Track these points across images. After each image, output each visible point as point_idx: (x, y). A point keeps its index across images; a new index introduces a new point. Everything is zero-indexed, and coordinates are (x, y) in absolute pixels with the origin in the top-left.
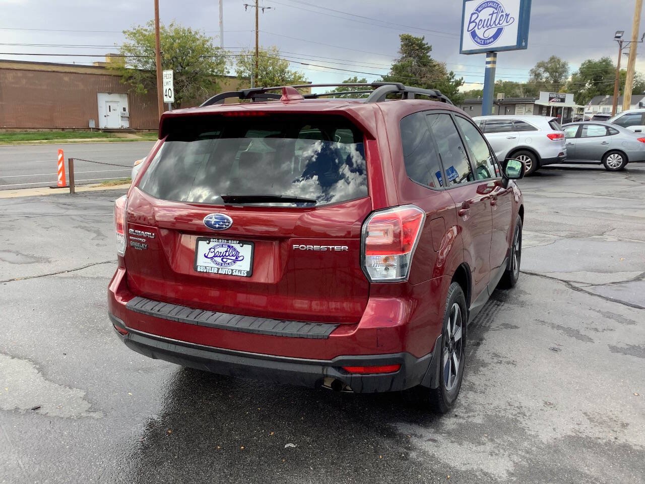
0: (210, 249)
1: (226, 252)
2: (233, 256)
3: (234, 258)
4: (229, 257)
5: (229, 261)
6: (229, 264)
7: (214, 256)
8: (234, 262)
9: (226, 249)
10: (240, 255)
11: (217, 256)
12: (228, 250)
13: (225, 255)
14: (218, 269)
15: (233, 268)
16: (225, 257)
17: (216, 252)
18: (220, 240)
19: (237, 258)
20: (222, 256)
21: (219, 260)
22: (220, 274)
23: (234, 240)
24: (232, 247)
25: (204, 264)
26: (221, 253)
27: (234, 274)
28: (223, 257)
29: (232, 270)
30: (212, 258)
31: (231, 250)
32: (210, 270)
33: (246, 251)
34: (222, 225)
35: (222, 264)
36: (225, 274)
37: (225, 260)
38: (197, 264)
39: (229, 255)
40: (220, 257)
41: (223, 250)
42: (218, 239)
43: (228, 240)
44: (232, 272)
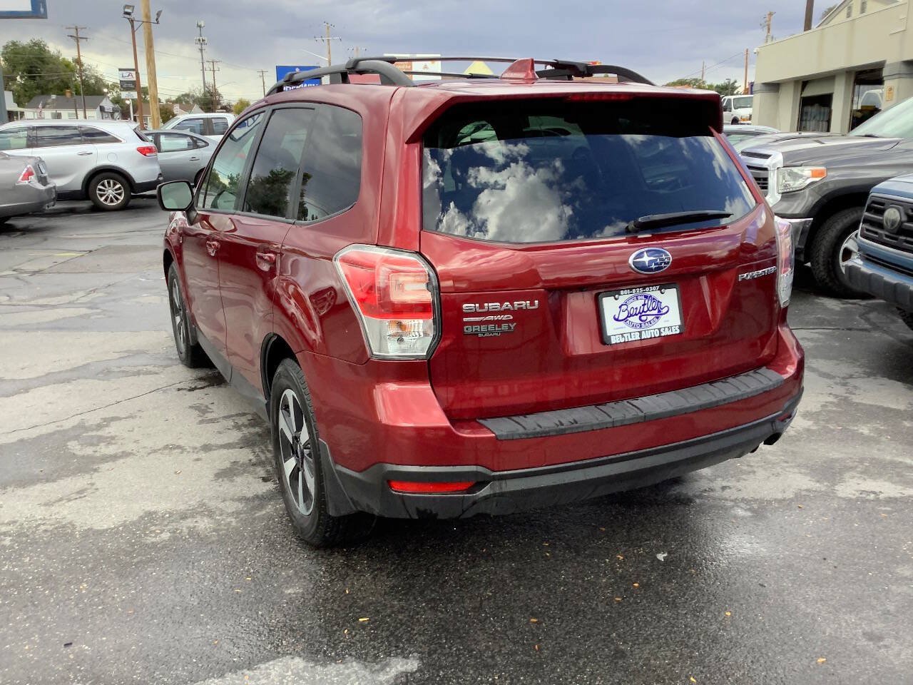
0: (620, 307)
1: (644, 305)
2: (653, 309)
3: (656, 312)
4: (648, 313)
5: (650, 318)
6: (650, 321)
7: (628, 317)
8: (657, 318)
9: (642, 302)
10: (663, 305)
11: (632, 315)
12: (646, 302)
13: (643, 311)
14: (640, 332)
15: (659, 327)
16: (643, 314)
17: (629, 309)
18: (634, 290)
19: (659, 311)
20: (639, 313)
21: (635, 319)
22: (644, 339)
23: (652, 286)
24: (651, 296)
25: (619, 331)
26: (636, 308)
27: (662, 335)
28: (641, 314)
29: (659, 329)
30: (625, 320)
31: (650, 302)
32: (629, 337)
33: (670, 298)
34: (661, 264)
35: (641, 324)
36: (651, 338)
37: (644, 318)
38: (609, 334)
39: (648, 310)
40: (636, 315)
41: (638, 304)
42: (631, 289)
43: (644, 288)
44: (660, 333)
